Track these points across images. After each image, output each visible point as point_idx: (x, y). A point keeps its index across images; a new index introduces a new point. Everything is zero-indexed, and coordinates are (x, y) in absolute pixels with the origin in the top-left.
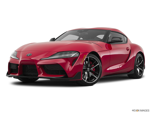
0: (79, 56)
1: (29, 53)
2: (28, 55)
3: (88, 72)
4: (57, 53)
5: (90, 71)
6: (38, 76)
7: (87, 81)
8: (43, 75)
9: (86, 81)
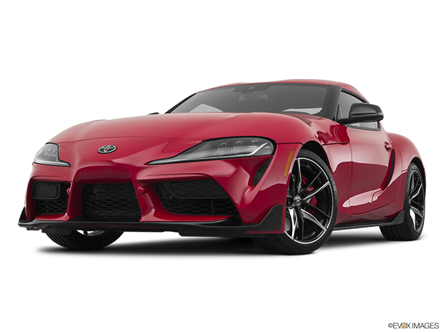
0: (273, 154)
1: (106, 144)
2: (102, 150)
3: (297, 210)
4: (204, 141)
5: (304, 205)
6: (141, 218)
7: (295, 237)
8: (155, 215)
9: (292, 237)
